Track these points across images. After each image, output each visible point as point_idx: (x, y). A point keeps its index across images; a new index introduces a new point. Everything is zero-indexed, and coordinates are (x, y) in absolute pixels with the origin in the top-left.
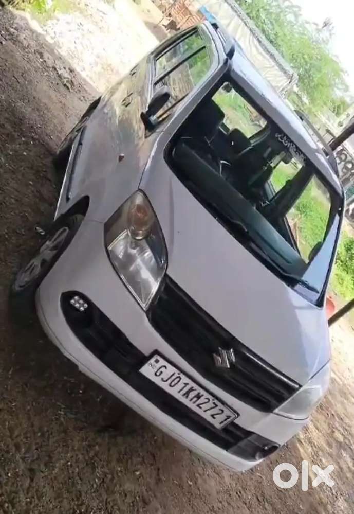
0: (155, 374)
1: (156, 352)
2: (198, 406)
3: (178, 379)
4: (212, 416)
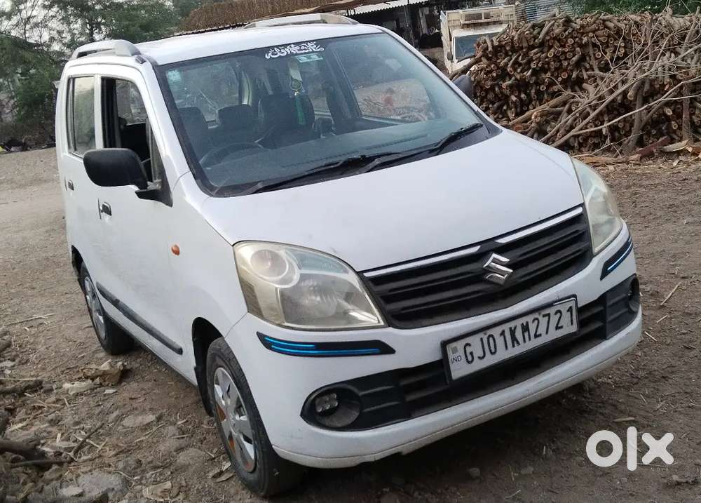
0: (469, 362)
1: (444, 344)
2: (536, 336)
3: (491, 339)
4: (557, 328)
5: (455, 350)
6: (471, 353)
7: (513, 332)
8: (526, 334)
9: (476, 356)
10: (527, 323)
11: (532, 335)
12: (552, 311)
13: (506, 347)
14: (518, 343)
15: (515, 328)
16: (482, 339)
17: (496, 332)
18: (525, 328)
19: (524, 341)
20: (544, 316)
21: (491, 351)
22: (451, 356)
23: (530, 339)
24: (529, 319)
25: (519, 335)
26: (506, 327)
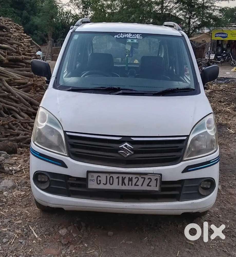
0: (97, 183)
1: (88, 172)
2: (135, 185)
3: (111, 178)
4: (148, 185)
5: (92, 176)
6: (100, 181)
7: (123, 179)
8: (130, 182)
9: (102, 182)
10: (132, 178)
11: (134, 183)
12: (147, 177)
13: (118, 184)
14: (125, 185)
15: (125, 178)
16: (107, 176)
17: (115, 176)
18: (130, 180)
19: (129, 185)
20: (142, 178)
21: (110, 183)
22: (90, 178)
23: (132, 185)
24: (134, 176)
25: (126, 181)
26: (121, 176)
